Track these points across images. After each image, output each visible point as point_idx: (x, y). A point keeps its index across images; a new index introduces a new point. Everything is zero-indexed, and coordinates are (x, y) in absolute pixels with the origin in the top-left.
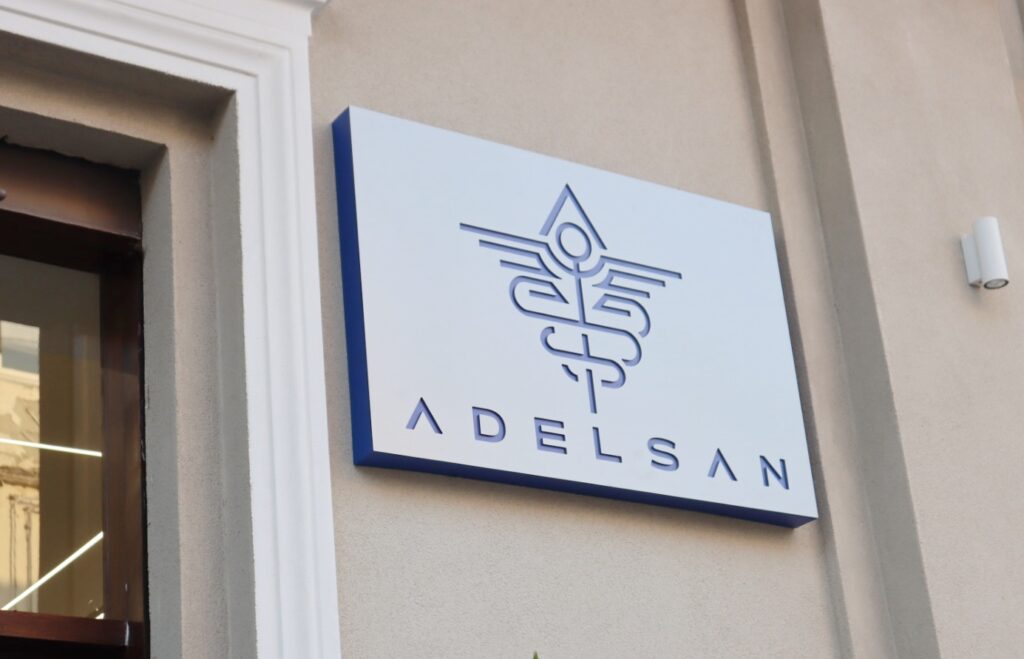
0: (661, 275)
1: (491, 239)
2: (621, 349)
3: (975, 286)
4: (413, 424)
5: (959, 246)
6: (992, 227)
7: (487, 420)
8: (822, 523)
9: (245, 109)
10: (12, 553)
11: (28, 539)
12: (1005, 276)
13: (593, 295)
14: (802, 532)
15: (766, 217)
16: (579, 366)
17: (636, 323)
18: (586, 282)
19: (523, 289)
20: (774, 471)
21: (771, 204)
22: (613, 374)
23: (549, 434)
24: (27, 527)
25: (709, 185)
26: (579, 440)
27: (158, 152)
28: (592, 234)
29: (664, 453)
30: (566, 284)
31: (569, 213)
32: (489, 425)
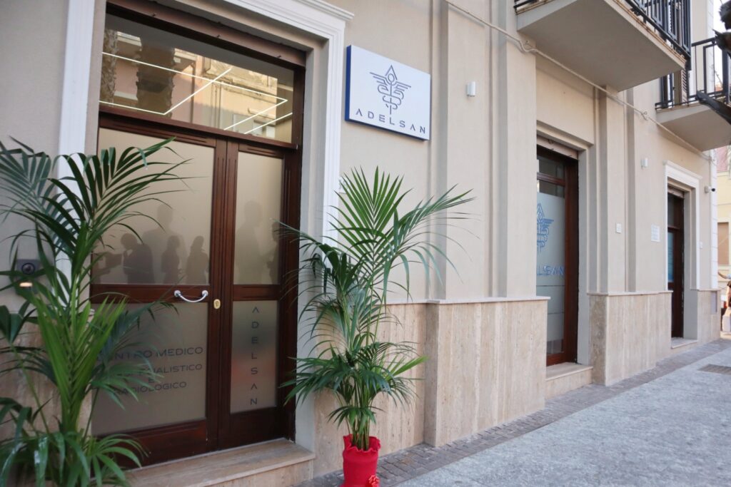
0: (407, 86)
1: (376, 76)
2: (397, 101)
3: (468, 95)
4: (357, 114)
5: (467, 86)
6: (474, 84)
7: (371, 114)
8: (430, 141)
9: (331, 43)
10: (212, 98)
11: (216, 95)
12: (474, 94)
13: (393, 90)
14: (426, 142)
15: (429, 76)
16: (389, 105)
17: (401, 96)
18: (393, 87)
19: (380, 87)
20: (422, 130)
21: (431, 73)
22: (395, 107)
23: (382, 118)
24: (216, 92)
25: (419, 68)
26: (387, 120)
27: (311, 50)
28: (395, 77)
29: (403, 124)
30: (389, 87)
31: (391, 72)
32: (371, 115)
